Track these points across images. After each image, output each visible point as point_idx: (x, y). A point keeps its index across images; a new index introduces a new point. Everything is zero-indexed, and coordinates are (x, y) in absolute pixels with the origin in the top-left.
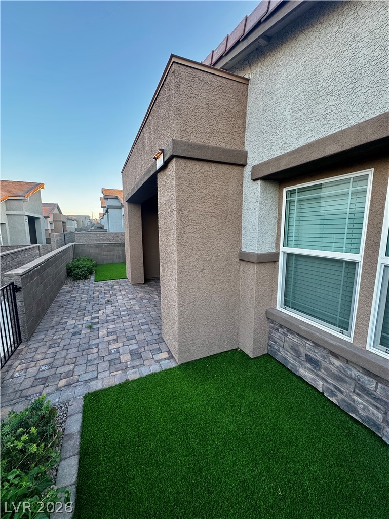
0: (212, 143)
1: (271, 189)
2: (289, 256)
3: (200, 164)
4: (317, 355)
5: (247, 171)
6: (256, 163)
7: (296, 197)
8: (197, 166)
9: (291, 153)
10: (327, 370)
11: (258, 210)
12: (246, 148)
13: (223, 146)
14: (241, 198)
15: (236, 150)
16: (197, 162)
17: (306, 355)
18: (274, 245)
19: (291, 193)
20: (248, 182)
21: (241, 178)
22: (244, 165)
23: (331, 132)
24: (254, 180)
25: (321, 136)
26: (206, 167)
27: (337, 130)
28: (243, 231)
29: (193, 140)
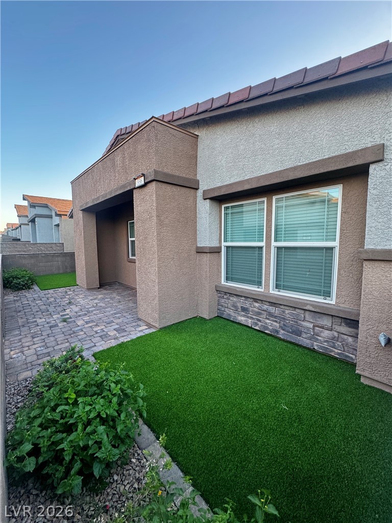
0: (177, 173)
1: (215, 205)
2: (228, 247)
3: (171, 186)
4: (247, 304)
5: (200, 193)
6: (205, 188)
7: (230, 211)
8: (169, 187)
9: (227, 186)
10: (253, 311)
11: (208, 218)
12: (198, 178)
13: (184, 175)
14: (196, 210)
15: (192, 179)
16: (168, 185)
17: (241, 307)
18: (218, 241)
19: (227, 208)
20: (200, 200)
21: (196, 197)
22: (197, 189)
23: (246, 178)
24: (205, 199)
25: (241, 179)
26: (174, 188)
27: (249, 178)
28: (198, 232)
29: (166, 170)
